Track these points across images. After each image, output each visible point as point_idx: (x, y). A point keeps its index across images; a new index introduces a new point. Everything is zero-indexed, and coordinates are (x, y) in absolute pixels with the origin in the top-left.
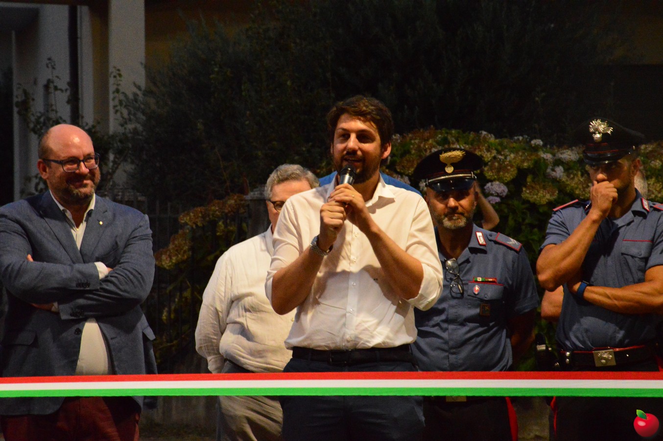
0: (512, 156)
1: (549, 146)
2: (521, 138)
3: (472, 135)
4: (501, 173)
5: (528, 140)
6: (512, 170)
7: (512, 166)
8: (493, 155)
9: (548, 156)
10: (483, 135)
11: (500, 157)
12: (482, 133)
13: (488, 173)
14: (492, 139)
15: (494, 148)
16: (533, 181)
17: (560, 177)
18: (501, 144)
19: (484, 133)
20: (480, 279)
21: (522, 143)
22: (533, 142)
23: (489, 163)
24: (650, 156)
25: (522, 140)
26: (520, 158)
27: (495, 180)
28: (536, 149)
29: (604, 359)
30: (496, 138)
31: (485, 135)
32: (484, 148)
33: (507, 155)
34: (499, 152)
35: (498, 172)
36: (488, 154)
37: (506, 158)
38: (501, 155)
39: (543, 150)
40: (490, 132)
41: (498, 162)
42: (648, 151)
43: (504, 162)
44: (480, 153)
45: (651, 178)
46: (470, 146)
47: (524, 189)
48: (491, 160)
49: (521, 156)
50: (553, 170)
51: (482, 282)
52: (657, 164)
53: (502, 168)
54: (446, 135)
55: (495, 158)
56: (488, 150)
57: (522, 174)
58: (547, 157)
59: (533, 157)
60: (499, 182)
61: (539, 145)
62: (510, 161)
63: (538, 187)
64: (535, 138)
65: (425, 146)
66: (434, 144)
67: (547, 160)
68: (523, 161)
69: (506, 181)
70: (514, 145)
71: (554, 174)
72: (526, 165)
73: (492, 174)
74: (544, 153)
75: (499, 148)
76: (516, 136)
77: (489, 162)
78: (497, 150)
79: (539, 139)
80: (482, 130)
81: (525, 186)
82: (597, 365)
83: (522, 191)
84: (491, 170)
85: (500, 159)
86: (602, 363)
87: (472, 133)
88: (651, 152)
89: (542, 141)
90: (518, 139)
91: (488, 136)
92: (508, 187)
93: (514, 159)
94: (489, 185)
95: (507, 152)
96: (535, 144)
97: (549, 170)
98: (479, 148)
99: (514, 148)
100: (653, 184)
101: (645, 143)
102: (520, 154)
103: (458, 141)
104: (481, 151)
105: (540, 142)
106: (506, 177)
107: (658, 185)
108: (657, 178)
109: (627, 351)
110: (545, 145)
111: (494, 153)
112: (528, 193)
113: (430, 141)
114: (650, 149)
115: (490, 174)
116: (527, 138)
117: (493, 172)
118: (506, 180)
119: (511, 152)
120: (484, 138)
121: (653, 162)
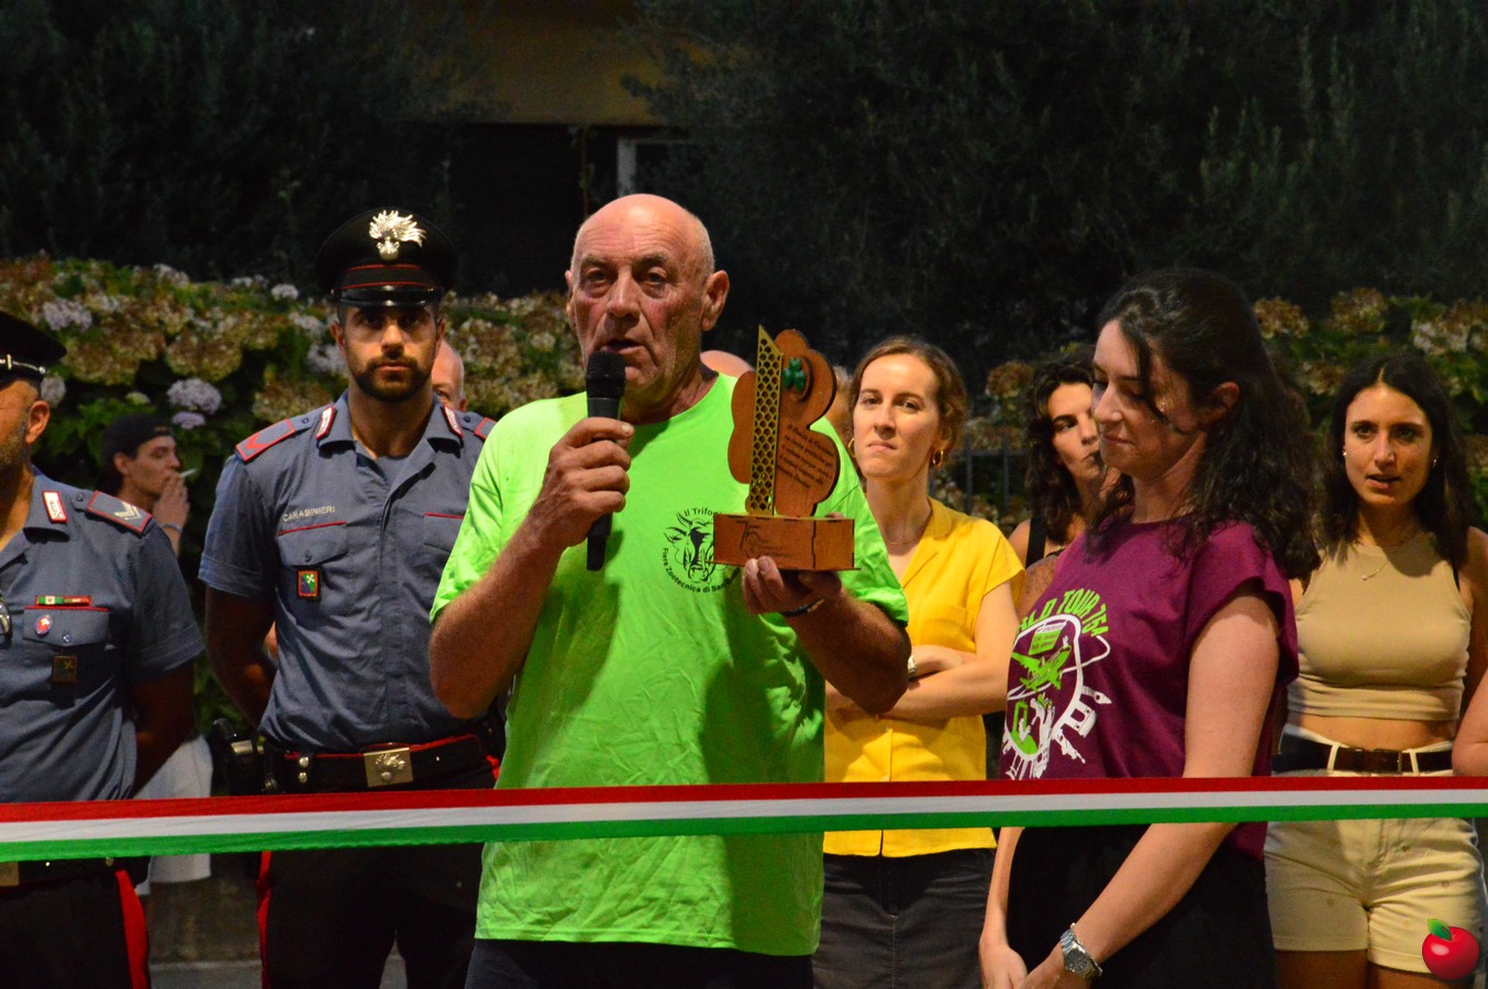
0: (231, 321)
1: (311, 301)
2: (248, 281)
3: (137, 273)
4: (206, 360)
5: (265, 286)
6: (230, 352)
7: (230, 345)
8: (186, 319)
9: (309, 323)
10: (161, 275)
11: (203, 324)
12: (158, 270)
13: (175, 359)
14: (183, 282)
15: (188, 304)
16: (278, 379)
17: (338, 369)
18: (204, 295)
19: (165, 269)
20: (50, 600)
21: (252, 294)
22: (277, 291)
23: (178, 338)
24: (527, 324)
25: (253, 285)
26: (247, 325)
27: (190, 375)
28: (283, 305)
29: (390, 769)
30: (193, 279)
31: (166, 274)
32: (166, 304)
33: (219, 320)
34: (199, 313)
35: (199, 357)
36: (176, 318)
37: (215, 325)
38: (206, 319)
39: (298, 310)
40: (177, 267)
41: (199, 335)
42: (525, 313)
43: (211, 335)
44: (156, 315)
45: (534, 371)
46: (134, 299)
47: (258, 396)
48: (182, 330)
49: (251, 322)
50: (322, 353)
51: (56, 606)
52: (546, 341)
53: (207, 349)
54: (76, 273)
55: (190, 325)
56: (175, 308)
57: (253, 361)
58: (307, 323)
59: (277, 324)
60: (203, 380)
61: (288, 298)
62: (224, 334)
63: (288, 391)
64: (281, 281)
65: (26, 297)
66: (49, 291)
67: (309, 330)
68: (254, 333)
69: (217, 379)
70: (234, 296)
71: (322, 362)
72: (260, 342)
73: (183, 363)
74: (302, 313)
75: (200, 303)
76: (239, 276)
77: (177, 334)
78: (193, 306)
79: (289, 283)
80: (159, 262)
81: (261, 389)
82: (372, 781)
83: (252, 402)
84: (183, 352)
85: (203, 329)
86: (383, 779)
87: (137, 268)
88: (534, 314)
89: (297, 287)
90: (243, 285)
91: (173, 275)
92: (222, 392)
93: (234, 328)
94: (177, 387)
95: (217, 312)
96: (281, 295)
97: (312, 354)
98: (154, 304)
99: (233, 303)
100: (539, 385)
101: (519, 295)
102: (248, 315)
103: (104, 287)
104: (158, 310)
105: (288, 290)
106: (216, 368)
107: (549, 387)
108: (545, 371)
109: (436, 751)
110: (302, 298)
111: (189, 314)
112: (266, 406)
113: (40, 286)
114: (530, 308)
115: (180, 361)
116: (261, 283)
117: (186, 358)
118: (217, 375)
119: (228, 312)
120: (166, 280)
121: (536, 337)
